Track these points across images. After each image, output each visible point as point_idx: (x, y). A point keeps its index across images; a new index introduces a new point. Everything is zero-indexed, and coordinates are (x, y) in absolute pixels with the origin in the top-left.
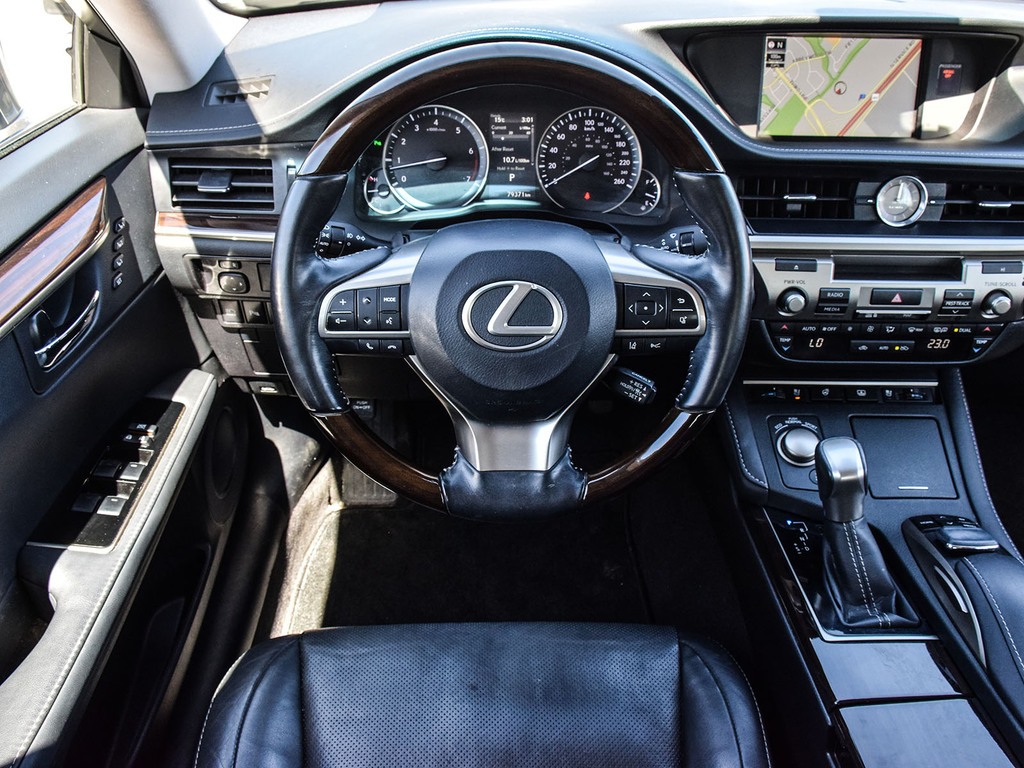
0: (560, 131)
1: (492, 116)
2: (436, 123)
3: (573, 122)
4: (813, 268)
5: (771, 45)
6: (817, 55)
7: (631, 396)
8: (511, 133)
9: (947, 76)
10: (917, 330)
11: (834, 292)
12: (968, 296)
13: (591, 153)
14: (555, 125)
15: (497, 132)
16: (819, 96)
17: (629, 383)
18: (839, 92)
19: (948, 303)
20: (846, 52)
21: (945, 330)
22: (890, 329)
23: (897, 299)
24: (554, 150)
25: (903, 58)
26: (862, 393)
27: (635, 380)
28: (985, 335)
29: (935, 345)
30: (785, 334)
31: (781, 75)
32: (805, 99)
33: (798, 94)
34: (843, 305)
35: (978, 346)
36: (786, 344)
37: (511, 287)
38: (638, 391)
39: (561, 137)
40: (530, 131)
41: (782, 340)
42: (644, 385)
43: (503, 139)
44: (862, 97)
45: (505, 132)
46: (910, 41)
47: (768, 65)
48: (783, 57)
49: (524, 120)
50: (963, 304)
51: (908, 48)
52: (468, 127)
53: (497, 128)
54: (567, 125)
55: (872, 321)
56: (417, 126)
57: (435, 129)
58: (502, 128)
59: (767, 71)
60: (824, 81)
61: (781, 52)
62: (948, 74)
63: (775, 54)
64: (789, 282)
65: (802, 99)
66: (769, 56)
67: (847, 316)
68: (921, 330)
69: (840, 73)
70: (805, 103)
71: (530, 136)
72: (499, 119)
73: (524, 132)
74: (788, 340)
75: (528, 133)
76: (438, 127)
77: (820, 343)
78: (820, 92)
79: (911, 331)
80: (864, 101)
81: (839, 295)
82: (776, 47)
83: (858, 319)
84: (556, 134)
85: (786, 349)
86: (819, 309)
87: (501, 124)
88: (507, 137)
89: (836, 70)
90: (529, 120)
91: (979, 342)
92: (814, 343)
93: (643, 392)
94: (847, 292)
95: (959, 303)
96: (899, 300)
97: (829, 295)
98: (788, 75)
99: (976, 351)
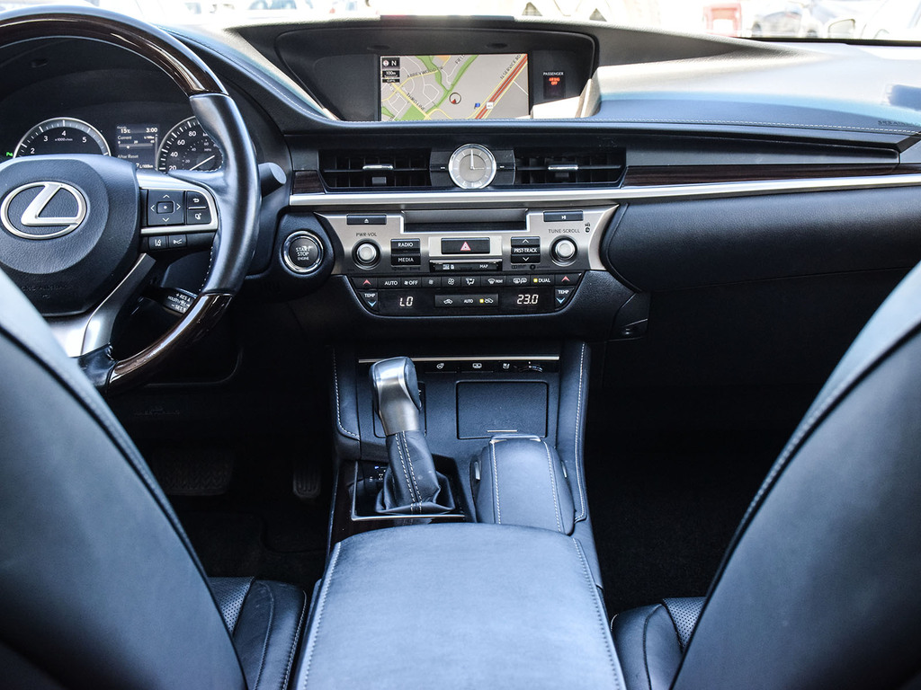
0: (180, 138)
1: (118, 127)
2: (64, 133)
3: (192, 129)
4: (382, 222)
5: (386, 63)
6: (429, 71)
7: (177, 308)
8: (136, 142)
9: (554, 83)
10: (497, 281)
11: (404, 242)
12: (535, 243)
13: (208, 154)
14: (175, 131)
15: (123, 142)
16: (436, 106)
17: (175, 297)
18: (454, 102)
19: (517, 250)
20: (456, 68)
21: (524, 280)
22: (470, 281)
23: (466, 247)
24: (175, 154)
25: (511, 70)
26: (477, 366)
27: (181, 293)
28: (565, 285)
29: (524, 300)
30: (367, 289)
31: (398, 89)
32: (423, 109)
33: (414, 104)
34: (414, 255)
35: (561, 297)
36: (372, 300)
37: (44, 186)
38: (182, 302)
39: (181, 142)
40: (153, 140)
41: (368, 295)
42: (189, 296)
43: (128, 147)
44: (476, 105)
45: (131, 142)
46: (516, 55)
47: (385, 81)
48: (398, 73)
49: (148, 130)
50: (531, 250)
51: (515, 63)
52: (94, 136)
53: (123, 138)
54: (186, 132)
55: (450, 273)
56: (46, 137)
57: (63, 139)
58: (127, 138)
59: (384, 86)
60: (439, 93)
61: (396, 69)
62: (554, 82)
63: (390, 71)
64: (361, 235)
65: (420, 109)
66: (384, 73)
67: (424, 268)
68: (501, 281)
69: (453, 85)
70: (423, 112)
71: (154, 144)
72: (125, 130)
73: (149, 141)
74: (373, 295)
75: (152, 142)
76: (65, 137)
77: (409, 302)
78: (436, 103)
79: (492, 282)
80: (478, 110)
81: (409, 245)
82: (390, 65)
83: (434, 269)
84: (176, 140)
85: (372, 305)
86: (394, 260)
87: (127, 135)
88: (133, 145)
89: (450, 83)
90: (155, 130)
91: (561, 292)
92: (404, 302)
93: (187, 303)
94: (417, 243)
95: (527, 250)
96: (468, 249)
97: (399, 245)
98: (404, 89)
99: (561, 301)
